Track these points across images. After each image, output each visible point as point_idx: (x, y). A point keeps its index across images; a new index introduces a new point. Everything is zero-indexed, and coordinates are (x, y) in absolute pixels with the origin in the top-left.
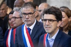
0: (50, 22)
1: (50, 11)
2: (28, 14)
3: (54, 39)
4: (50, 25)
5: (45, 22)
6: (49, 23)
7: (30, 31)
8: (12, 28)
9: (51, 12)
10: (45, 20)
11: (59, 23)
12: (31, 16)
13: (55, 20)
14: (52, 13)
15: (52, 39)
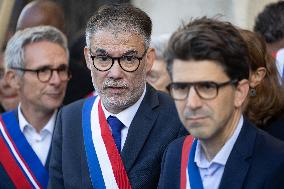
0: (203, 95)
1: (203, 49)
3: (224, 163)
4: (205, 107)
5: (184, 96)
6: (200, 97)
9: (205, 53)
10: (184, 86)
11: (239, 90)
12: (134, 68)
13: (225, 85)
14: (208, 54)
15: (214, 164)
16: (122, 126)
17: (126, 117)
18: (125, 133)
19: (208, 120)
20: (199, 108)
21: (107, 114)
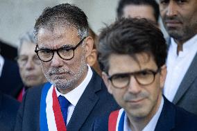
16: (69, 104)
17: (74, 97)
18: (71, 110)
19: (147, 101)
20: (140, 92)
21: (58, 94)
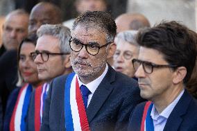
2: (86, 46)
7: (87, 96)
8: (27, 85)
